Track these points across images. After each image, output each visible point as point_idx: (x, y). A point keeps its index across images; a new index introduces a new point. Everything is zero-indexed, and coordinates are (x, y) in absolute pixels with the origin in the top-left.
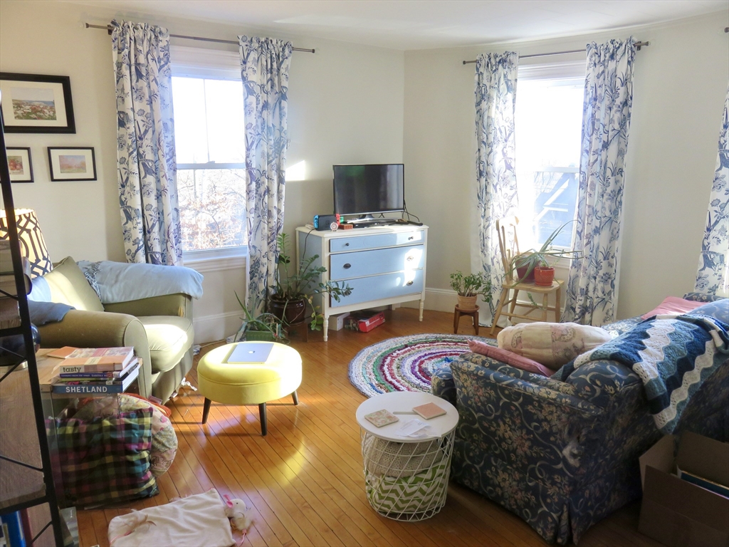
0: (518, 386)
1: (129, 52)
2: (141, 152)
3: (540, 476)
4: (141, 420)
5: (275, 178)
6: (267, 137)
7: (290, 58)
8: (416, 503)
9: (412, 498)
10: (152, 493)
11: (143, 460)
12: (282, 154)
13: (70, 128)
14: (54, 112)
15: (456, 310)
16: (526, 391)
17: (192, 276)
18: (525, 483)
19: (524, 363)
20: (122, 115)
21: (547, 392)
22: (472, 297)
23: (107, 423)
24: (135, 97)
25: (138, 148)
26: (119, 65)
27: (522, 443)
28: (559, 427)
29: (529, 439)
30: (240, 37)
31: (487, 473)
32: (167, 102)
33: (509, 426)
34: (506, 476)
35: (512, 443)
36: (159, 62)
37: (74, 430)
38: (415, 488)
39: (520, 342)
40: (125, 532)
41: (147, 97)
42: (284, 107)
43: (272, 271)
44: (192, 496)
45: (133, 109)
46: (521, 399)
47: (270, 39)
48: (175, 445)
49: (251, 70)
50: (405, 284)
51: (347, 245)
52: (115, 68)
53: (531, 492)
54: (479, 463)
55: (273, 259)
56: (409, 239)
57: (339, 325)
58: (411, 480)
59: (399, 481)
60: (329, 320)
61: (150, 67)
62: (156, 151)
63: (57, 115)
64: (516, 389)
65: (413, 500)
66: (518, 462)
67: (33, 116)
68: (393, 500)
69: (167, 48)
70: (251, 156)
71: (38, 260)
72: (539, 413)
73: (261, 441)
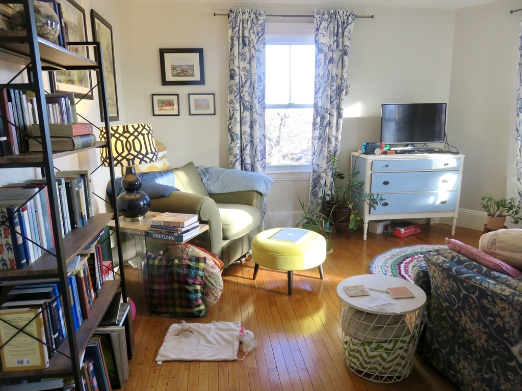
0: (476, 280)
1: (239, 29)
2: (242, 96)
3: (495, 371)
4: (197, 264)
5: (335, 114)
6: (331, 83)
7: (353, 24)
8: (377, 366)
9: (373, 361)
10: (201, 314)
11: (196, 291)
12: (341, 96)
13: (202, 82)
14: (194, 72)
15: (485, 228)
16: (481, 285)
17: (264, 180)
18: (482, 374)
19: (490, 262)
20: (232, 72)
21: (502, 289)
22: (501, 218)
23: (176, 261)
24: (240, 59)
25: (240, 93)
26: (232, 39)
27: (480, 336)
28: (511, 324)
29: (485, 333)
30: (315, 12)
31: (451, 358)
32: (262, 61)
33: (469, 317)
34: (466, 364)
35: (472, 333)
36: (258, 34)
37: (159, 263)
38: (375, 353)
39: (495, 244)
40: (176, 334)
41: (248, 58)
42: (345, 61)
43: (328, 184)
44: (224, 322)
45: (239, 67)
46: (477, 292)
47: (338, 10)
48: (220, 286)
49: (321, 35)
50: (438, 203)
51: (387, 166)
52: (230, 41)
53: (486, 384)
54: (445, 348)
55: (330, 174)
56: (445, 165)
57: (379, 229)
58: (374, 345)
59: (363, 344)
60: (368, 224)
61: (251, 38)
62: (251, 95)
63: (195, 73)
64: (473, 282)
65: (374, 363)
66: (477, 354)
67: (182, 74)
68: (358, 360)
69: (263, 25)
70: (318, 98)
71: (147, 153)
72: (493, 308)
73: (286, 298)
